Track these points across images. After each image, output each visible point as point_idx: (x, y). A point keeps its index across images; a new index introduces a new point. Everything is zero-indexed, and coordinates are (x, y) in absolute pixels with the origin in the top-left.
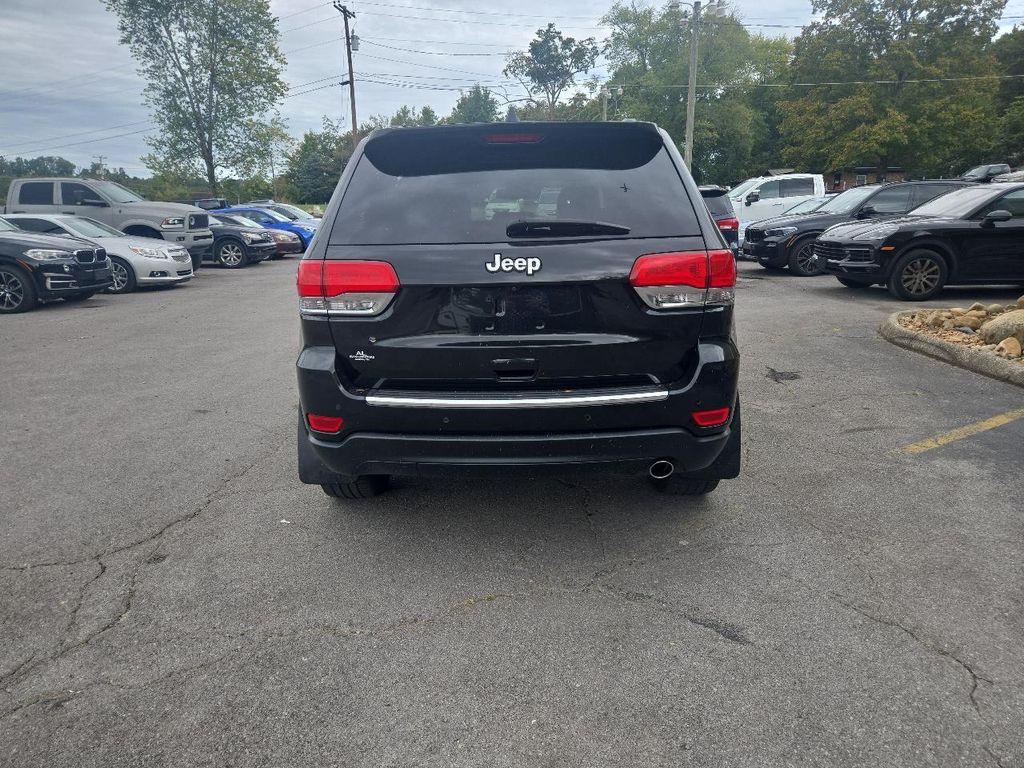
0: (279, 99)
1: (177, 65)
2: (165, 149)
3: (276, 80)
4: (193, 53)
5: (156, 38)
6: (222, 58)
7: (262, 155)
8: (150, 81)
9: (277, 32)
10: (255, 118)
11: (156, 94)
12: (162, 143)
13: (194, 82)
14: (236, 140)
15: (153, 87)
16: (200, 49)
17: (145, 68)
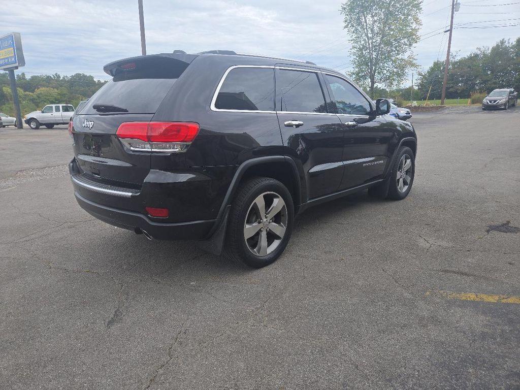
0: (414, 45)
1: (367, 35)
2: (354, 76)
3: (415, 35)
4: (375, 28)
5: (359, 24)
6: (389, 28)
7: (399, 75)
8: (353, 45)
9: (421, 9)
10: (400, 57)
11: (354, 50)
12: (354, 74)
13: (372, 43)
14: (387, 69)
15: (354, 47)
16: (379, 25)
17: (352, 39)
